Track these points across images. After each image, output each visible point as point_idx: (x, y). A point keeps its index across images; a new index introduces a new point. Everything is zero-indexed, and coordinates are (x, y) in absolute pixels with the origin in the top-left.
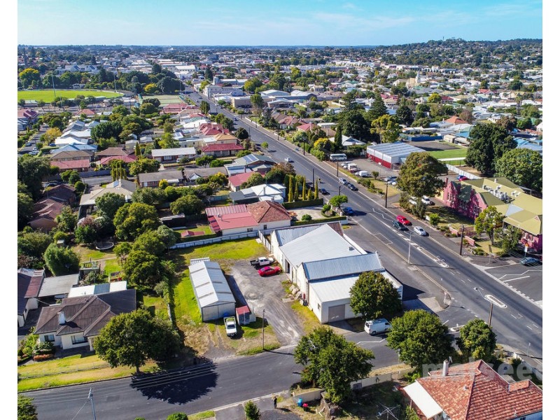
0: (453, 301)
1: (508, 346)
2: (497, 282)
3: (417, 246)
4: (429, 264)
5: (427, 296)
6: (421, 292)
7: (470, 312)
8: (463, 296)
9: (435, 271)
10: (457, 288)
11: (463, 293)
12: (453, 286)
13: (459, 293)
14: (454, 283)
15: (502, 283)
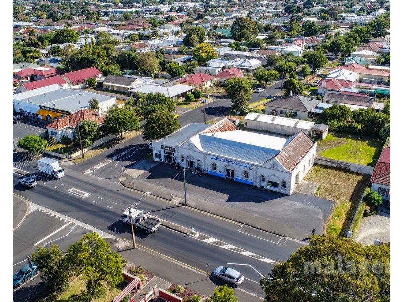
0: (118, 182)
1: (68, 165)
2: (77, 219)
3: (202, 237)
4: (164, 212)
5: (142, 176)
6: (149, 177)
7: (100, 178)
8: (111, 188)
9: (151, 205)
10: (119, 194)
11: (112, 191)
12: (124, 195)
13: (115, 190)
14: (124, 198)
15: (72, 221)
